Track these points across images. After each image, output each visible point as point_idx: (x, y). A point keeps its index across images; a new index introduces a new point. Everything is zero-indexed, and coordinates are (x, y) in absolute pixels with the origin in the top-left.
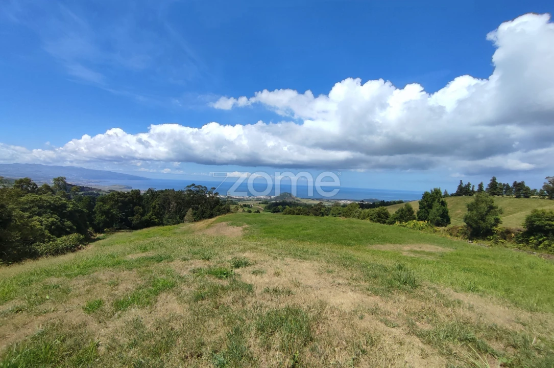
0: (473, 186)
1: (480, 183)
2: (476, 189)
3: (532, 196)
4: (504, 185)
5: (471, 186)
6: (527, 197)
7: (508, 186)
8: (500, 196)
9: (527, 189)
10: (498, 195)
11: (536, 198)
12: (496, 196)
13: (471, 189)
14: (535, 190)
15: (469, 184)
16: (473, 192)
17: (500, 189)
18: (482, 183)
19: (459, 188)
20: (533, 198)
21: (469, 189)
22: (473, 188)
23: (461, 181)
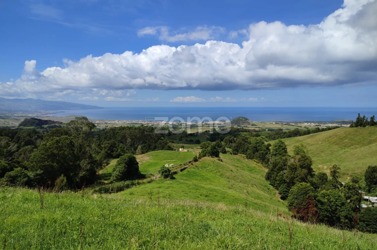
1: (372, 116)
2: (369, 121)
15: (364, 117)
18: (374, 116)
22: (366, 120)
23: (359, 115)
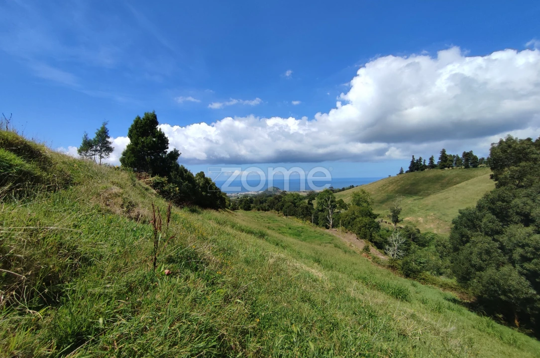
0: (425, 160)
1: (431, 157)
2: (427, 163)
3: (480, 165)
4: (454, 156)
5: (423, 161)
6: (475, 166)
7: (458, 157)
8: (451, 168)
9: (475, 158)
10: (449, 168)
11: (483, 167)
12: (446, 169)
13: (422, 163)
14: (483, 159)
15: (420, 159)
16: (425, 167)
17: (450, 160)
19: (411, 164)
20: (481, 167)
21: (421, 164)
22: (424, 162)
23: (413, 156)
